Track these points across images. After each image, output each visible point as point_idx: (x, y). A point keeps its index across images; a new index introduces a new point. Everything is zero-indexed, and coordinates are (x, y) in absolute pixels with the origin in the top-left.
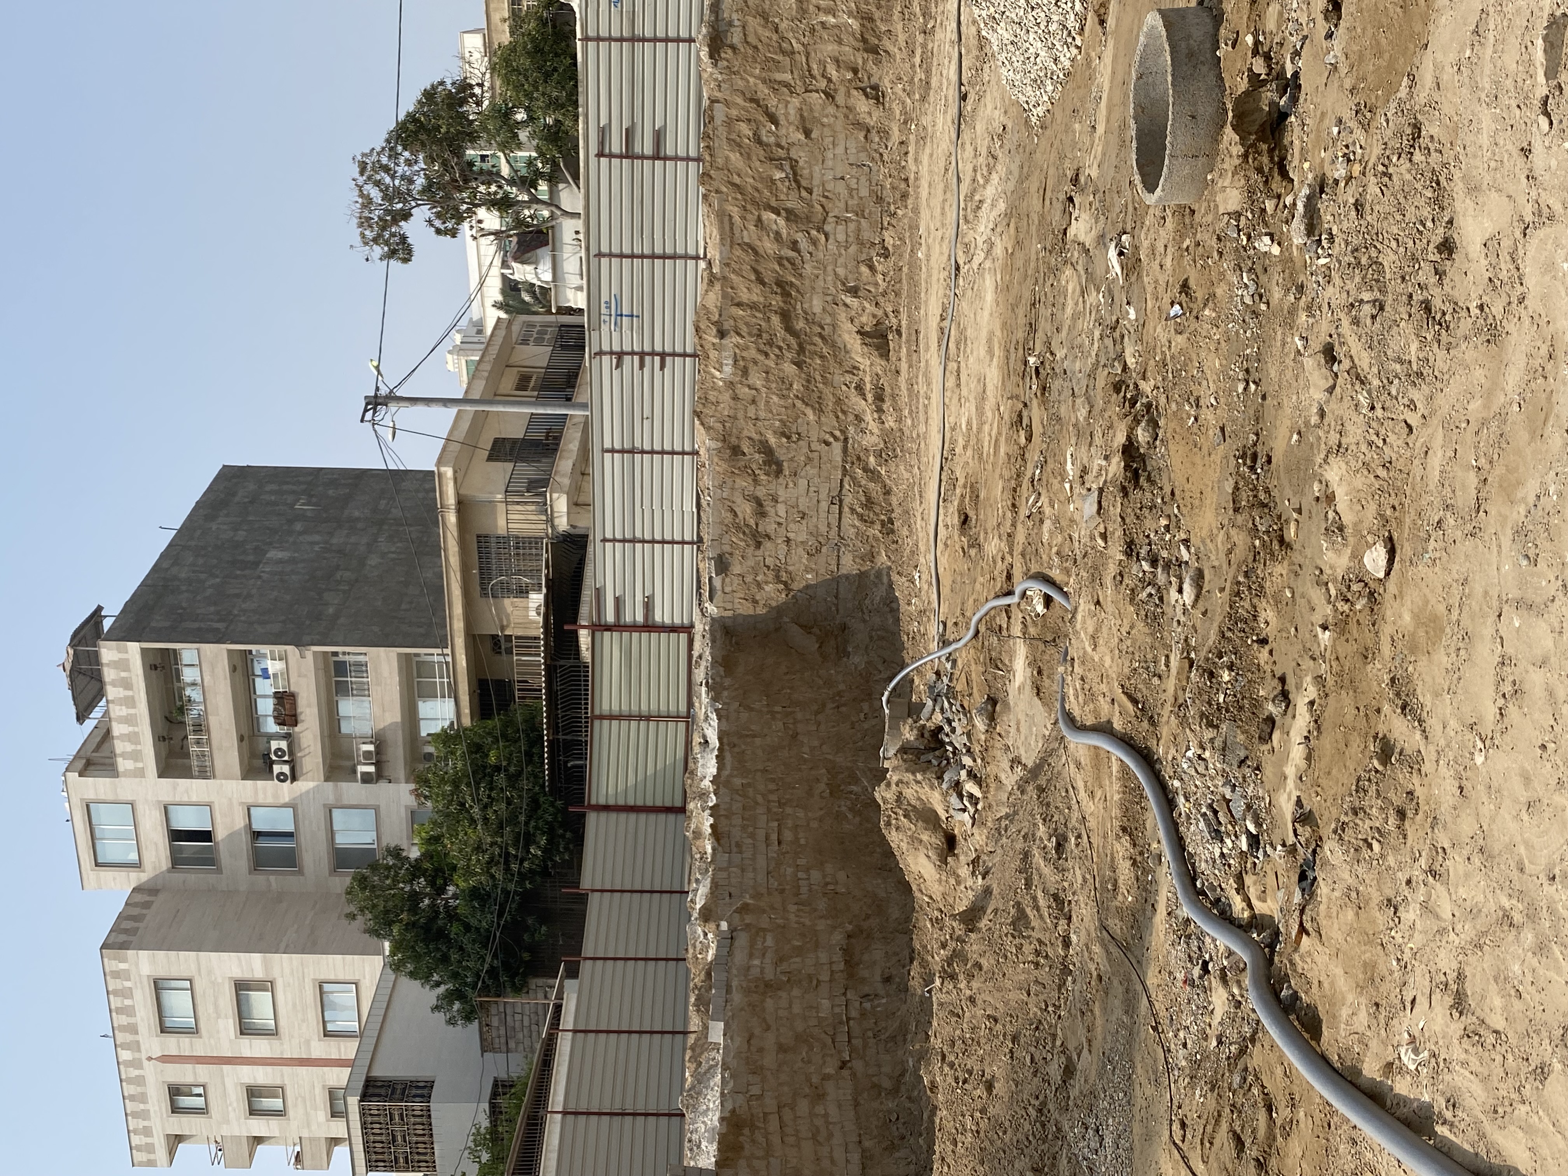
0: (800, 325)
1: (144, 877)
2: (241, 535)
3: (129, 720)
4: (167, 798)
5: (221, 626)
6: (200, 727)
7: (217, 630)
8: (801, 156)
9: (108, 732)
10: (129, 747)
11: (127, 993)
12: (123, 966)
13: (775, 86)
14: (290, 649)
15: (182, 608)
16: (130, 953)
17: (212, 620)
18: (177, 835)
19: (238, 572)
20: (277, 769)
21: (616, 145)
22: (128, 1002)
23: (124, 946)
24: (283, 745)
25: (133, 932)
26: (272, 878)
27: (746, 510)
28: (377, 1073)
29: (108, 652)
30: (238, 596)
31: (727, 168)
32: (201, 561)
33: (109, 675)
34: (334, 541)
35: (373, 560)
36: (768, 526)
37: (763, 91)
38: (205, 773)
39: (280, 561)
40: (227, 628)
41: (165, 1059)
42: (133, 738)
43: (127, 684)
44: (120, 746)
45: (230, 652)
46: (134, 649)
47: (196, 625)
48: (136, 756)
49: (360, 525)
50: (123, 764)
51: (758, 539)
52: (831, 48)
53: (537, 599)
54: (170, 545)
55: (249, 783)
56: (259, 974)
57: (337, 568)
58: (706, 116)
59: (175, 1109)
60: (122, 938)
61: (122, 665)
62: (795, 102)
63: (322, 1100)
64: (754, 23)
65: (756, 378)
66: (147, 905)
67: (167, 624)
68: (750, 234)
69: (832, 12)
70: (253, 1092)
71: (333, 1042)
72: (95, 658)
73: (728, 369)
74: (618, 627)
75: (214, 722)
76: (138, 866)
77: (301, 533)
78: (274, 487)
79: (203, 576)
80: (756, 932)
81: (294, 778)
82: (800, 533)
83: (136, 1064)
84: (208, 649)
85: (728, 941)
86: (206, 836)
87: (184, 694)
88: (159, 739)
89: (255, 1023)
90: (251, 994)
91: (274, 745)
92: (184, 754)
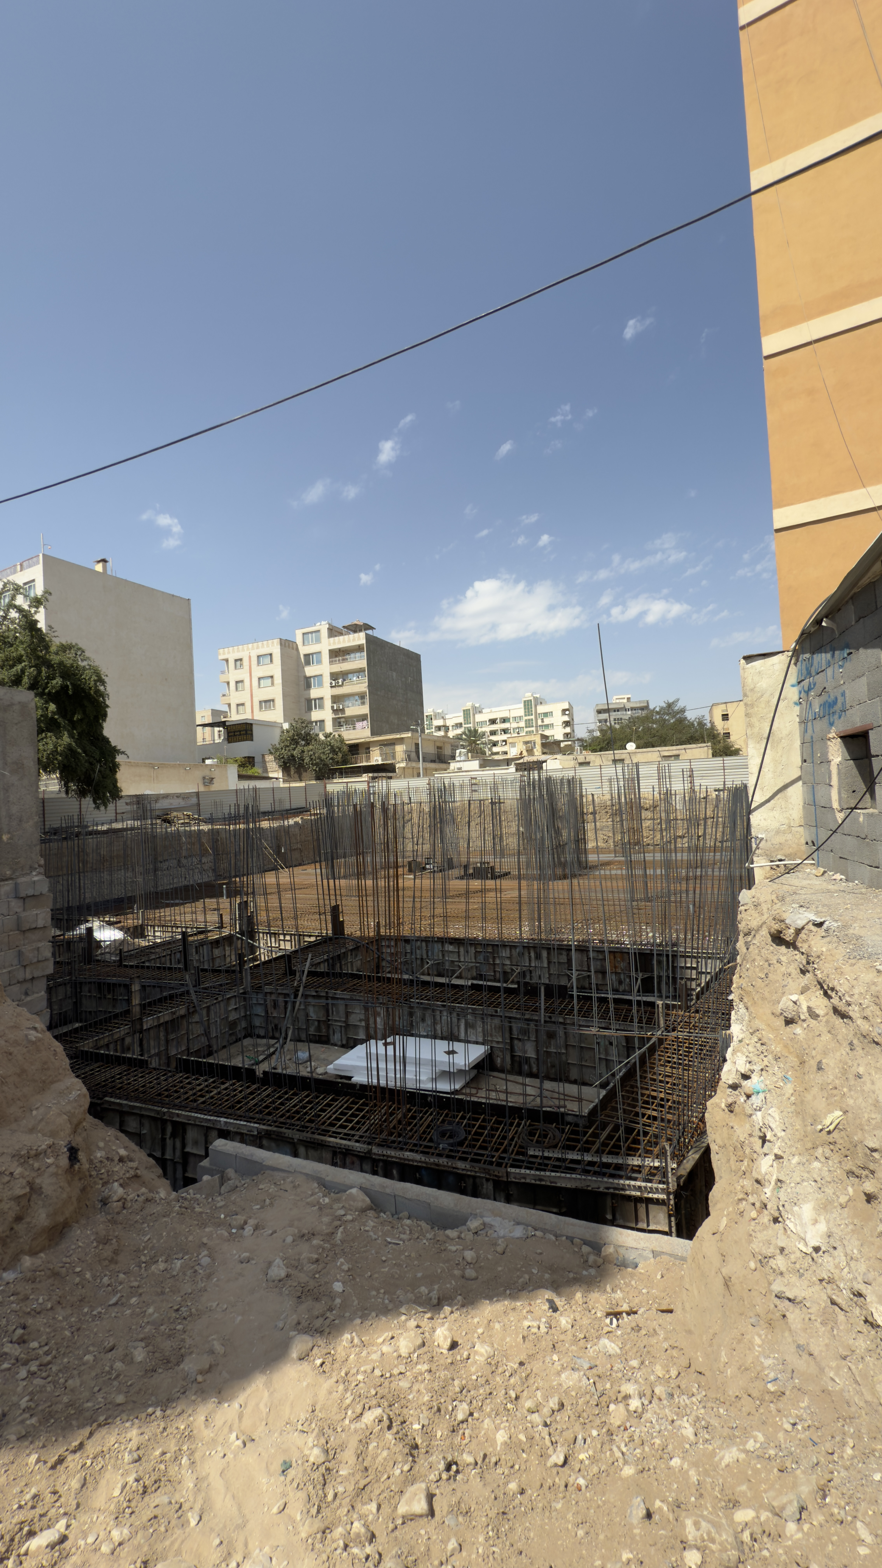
1: (300, 647)
3: (344, 641)
4: (323, 653)
5: (372, 664)
6: (343, 660)
9: (341, 635)
10: (337, 641)
11: (268, 646)
12: (275, 644)
14: (367, 684)
15: (376, 652)
16: (279, 646)
17: (373, 661)
18: (312, 655)
19: (388, 666)
20: (333, 682)
22: (265, 646)
23: (281, 644)
24: (340, 683)
25: (285, 647)
28: (254, 726)
30: (381, 667)
32: (391, 654)
33: (356, 635)
34: (400, 690)
35: (395, 702)
38: (331, 662)
39: (392, 676)
40: (371, 666)
41: (250, 657)
42: (339, 642)
44: (336, 638)
45: (365, 667)
46: (363, 641)
47: (372, 657)
48: (334, 643)
49: (406, 696)
50: (332, 639)
54: (395, 645)
55: (329, 674)
56: (276, 682)
57: (392, 692)
59: (236, 661)
60: (283, 644)
61: (359, 639)
66: (293, 649)
67: (372, 650)
70: (242, 681)
71: (258, 704)
72: (361, 631)
75: (345, 664)
76: (304, 645)
77: (401, 681)
81: (331, 687)
83: (248, 649)
84: (365, 661)
87: (352, 655)
88: (340, 649)
89: (262, 681)
90: (270, 680)
91: (340, 681)
92: (336, 656)
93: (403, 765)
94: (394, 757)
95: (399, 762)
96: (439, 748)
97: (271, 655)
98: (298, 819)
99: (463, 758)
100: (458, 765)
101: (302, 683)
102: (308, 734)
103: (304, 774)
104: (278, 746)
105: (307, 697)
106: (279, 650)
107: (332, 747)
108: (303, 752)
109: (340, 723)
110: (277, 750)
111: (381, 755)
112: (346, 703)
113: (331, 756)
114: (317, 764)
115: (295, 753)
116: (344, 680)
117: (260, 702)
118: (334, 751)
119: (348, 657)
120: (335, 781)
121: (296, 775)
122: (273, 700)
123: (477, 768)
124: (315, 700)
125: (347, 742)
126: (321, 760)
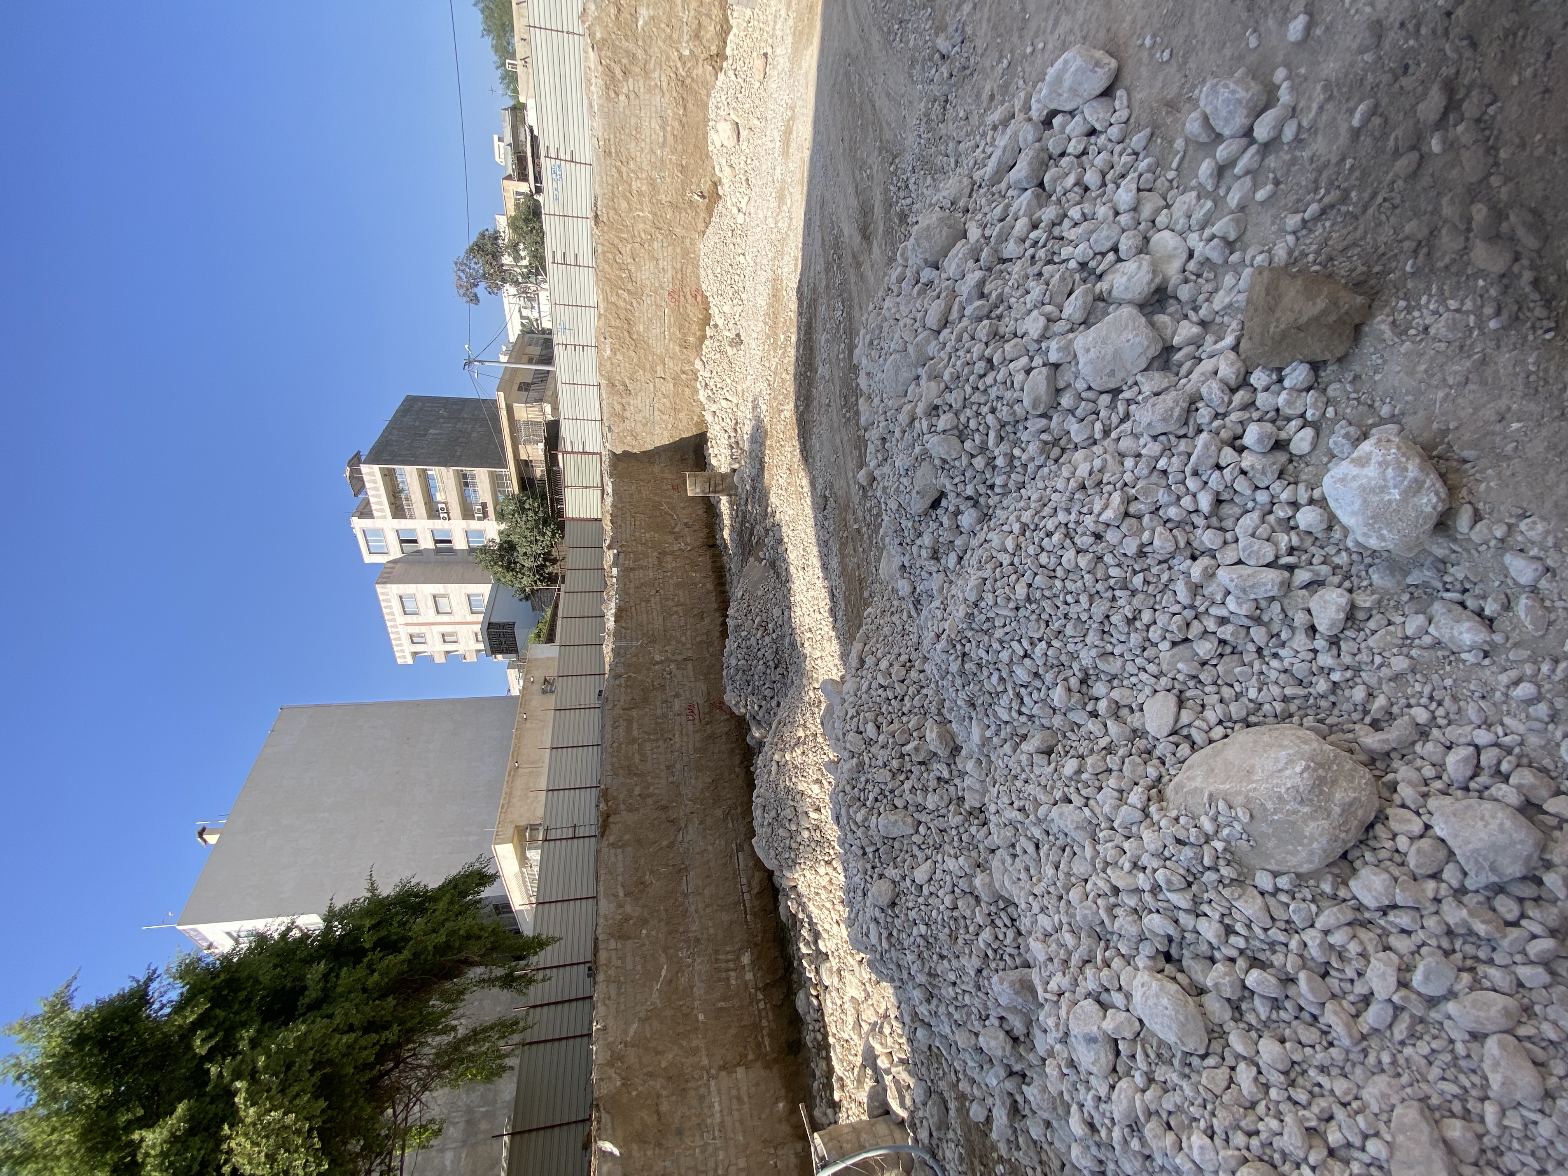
0: (635, 337)
1: (391, 558)
2: (417, 423)
4: (398, 527)
5: (412, 459)
8: (633, 268)
9: (368, 502)
10: (378, 507)
11: (389, 601)
12: (385, 590)
13: (621, 239)
14: (443, 468)
15: (394, 452)
16: (389, 586)
17: (408, 457)
18: (402, 541)
19: (418, 438)
20: (442, 515)
21: (560, 259)
22: (389, 604)
23: (385, 583)
24: (444, 506)
25: (389, 578)
27: (618, 408)
28: (493, 620)
29: (365, 469)
30: (418, 447)
31: (603, 271)
32: (401, 433)
33: (366, 478)
34: (457, 426)
36: (627, 414)
37: (616, 241)
38: (412, 517)
39: (435, 434)
40: (415, 460)
41: (407, 625)
42: (380, 504)
43: (375, 482)
44: (374, 507)
45: (417, 468)
46: (376, 468)
47: (404, 459)
48: (382, 510)
49: (467, 420)
50: (375, 514)
51: (623, 419)
52: (641, 226)
53: (541, 446)
54: (387, 427)
55: (431, 521)
56: (442, 592)
57: (459, 437)
58: (595, 251)
59: (413, 642)
60: (385, 580)
61: (372, 474)
62: (629, 246)
63: (473, 637)
64: (612, 213)
65: (619, 357)
66: (392, 567)
67: (389, 458)
68: (614, 299)
69: (642, 210)
70: (444, 635)
72: (359, 471)
73: (608, 352)
74: (572, 452)
75: (413, 497)
76: (387, 553)
77: (443, 423)
78: (429, 404)
79: (402, 439)
80: (626, 553)
81: (449, 519)
82: (639, 417)
83: (395, 626)
84: (408, 468)
85: (617, 556)
86: (415, 541)
87: (399, 486)
89: (442, 610)
91: (440, 506)
92: (403, 509)
94: (537, 422)
95: (544, 416)
97: (401, 597)
101: (445, 557)
106: (394, 586)
111: (529, 443)
112: (473, 500)
116: (438, 501)
119: (402, 492)
124: (470, 542)
125: (518, 493)
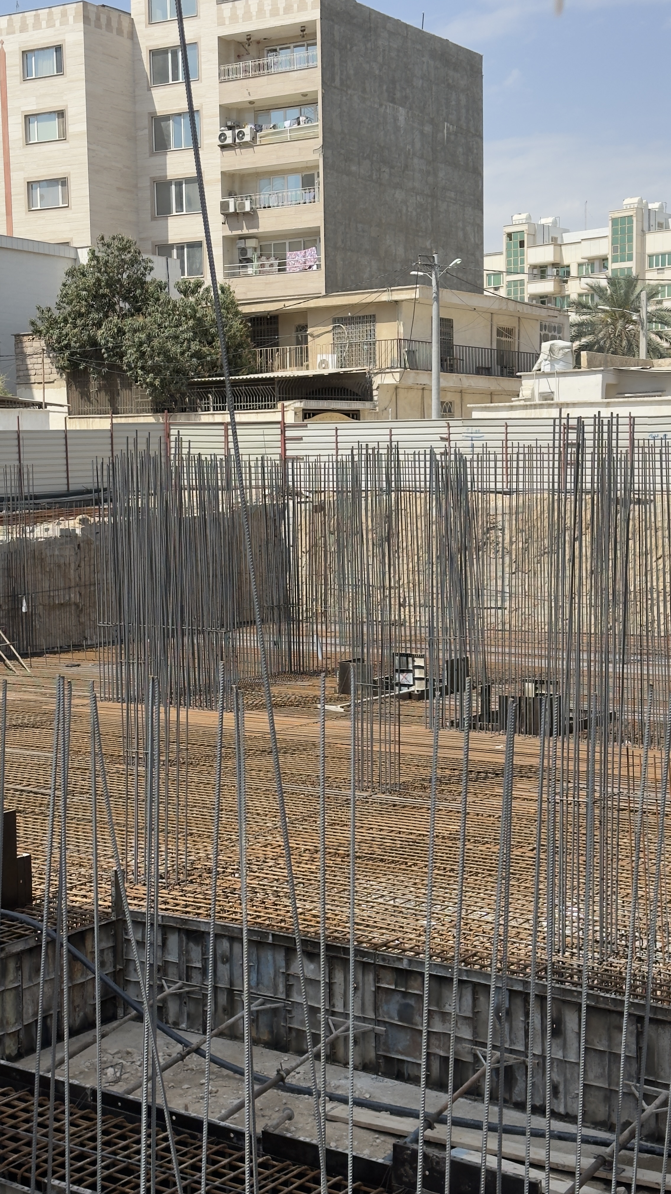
1: (141, 27)
2: (418, 83)
3: (261, 12)
4: (203, 47)
5: (337, 82)
6: (259, 67)
7: (333, 80)
10: (240, 12)
12: (71, 19)
14: (320, 141)
15: (351, 48)
16: (81, 25)
17: (342, 74)
19: (385, 87)
20: (229, 133)
22: (44, 24)
23: (86, 19)
24: (247, 138)
25: (98, 26)
26: (146, 131)
30: (364, 91)
32: (393, 54)
34: (416, 160)
35: (399, 195)
38: (223, 75)
39: (396, 119)
40: (335, 87)
43: (288, 8)
45: (317, 91)
46: (315, 13)
47: (337, 61)
48: (234, 18)
49: (431, 179)
50: (227, 8)
54: (407, 26)
55: (217, 111)
56: (72, 130)
57: (392, 167)
60: (93, 17)
61: (302, 4)
66: (120, 32)
67: (337, 38)
74: (285, 440)
76: (151, 21)
77: (422, 133)
78: (463, 101)
79: (380, 59)
81: (223, 147)
84: (316, 73)
87: (283, 56)
88: (249, 37)
89: (34, 126)
90: (55, 124)
91: (247, 130)
92: (239, 58)
93: (390, 379)
94: (371, 358)
95: (381, 372)
96: (504, 332)
97: (58, 49)
98: (74, 524)
99: (558, 367)
100: (543, 385)
101: (145, 133)
102: (140, 283)
103: (125, 394)
104: (56, 313)
105: (157, 174)
106: (80, 36)
107: (200, 321)
108: (121, 332)
109: (243, 251)
110: (53, 323)
111: (336, 346)
112: (263, 197)
113: (195, 346)
114: (156, 370)
115: (100, 334)
116: (258, 128)
117: (30, 185)
118: (206, 333)
119: (271, 59)
120: (205, 418)
121: (103, 397)
122: (64, 182)
123: (596, 395)
124: (179, 184)
125: (245, 310)
126: (169, 359)
